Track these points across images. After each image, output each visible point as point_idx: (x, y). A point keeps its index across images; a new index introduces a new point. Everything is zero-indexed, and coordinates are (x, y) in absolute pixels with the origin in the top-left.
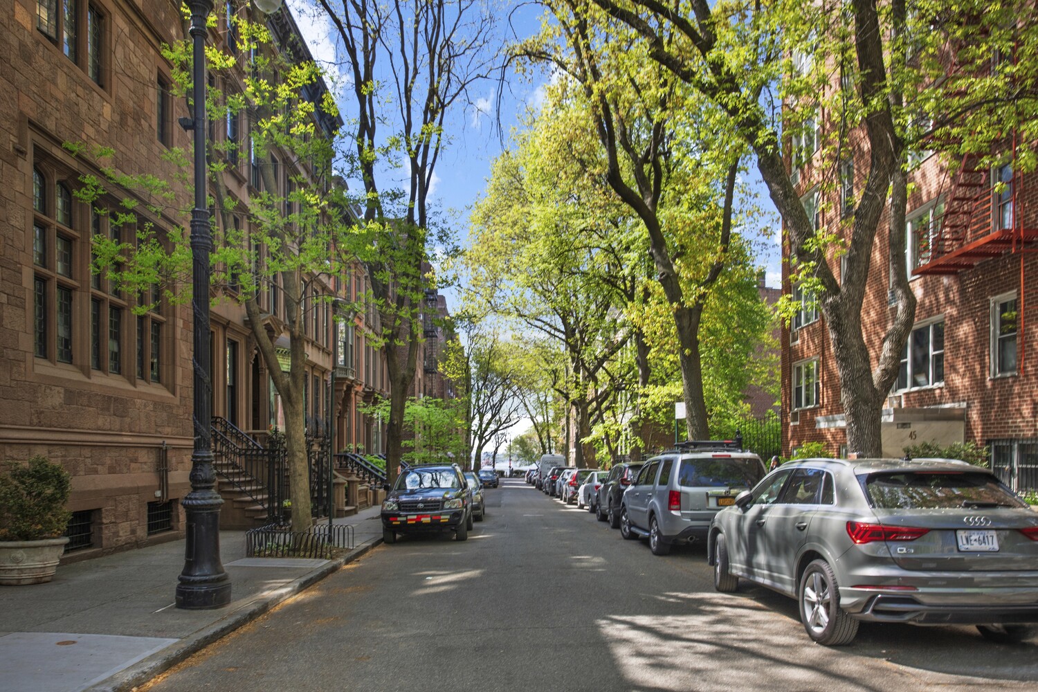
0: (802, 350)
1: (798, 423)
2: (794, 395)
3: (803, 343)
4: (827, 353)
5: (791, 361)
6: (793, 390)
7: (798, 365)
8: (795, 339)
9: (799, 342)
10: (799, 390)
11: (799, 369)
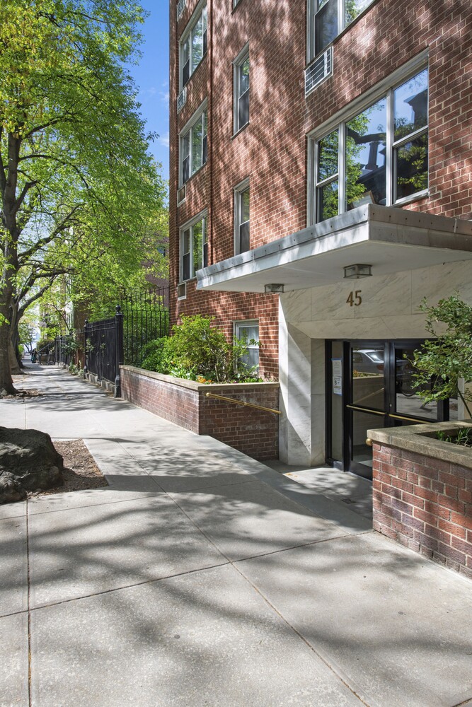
0: (190, 208)
1: (185, 297)
2: (181, 264)
3: (190, 200)
4: (216, 201)
5: (178, 224)
6: (181, 259)
7: (185, 229)
8: (182, 197)
9: (186, 199)
10: (186, 258)
11: (187, 233)
